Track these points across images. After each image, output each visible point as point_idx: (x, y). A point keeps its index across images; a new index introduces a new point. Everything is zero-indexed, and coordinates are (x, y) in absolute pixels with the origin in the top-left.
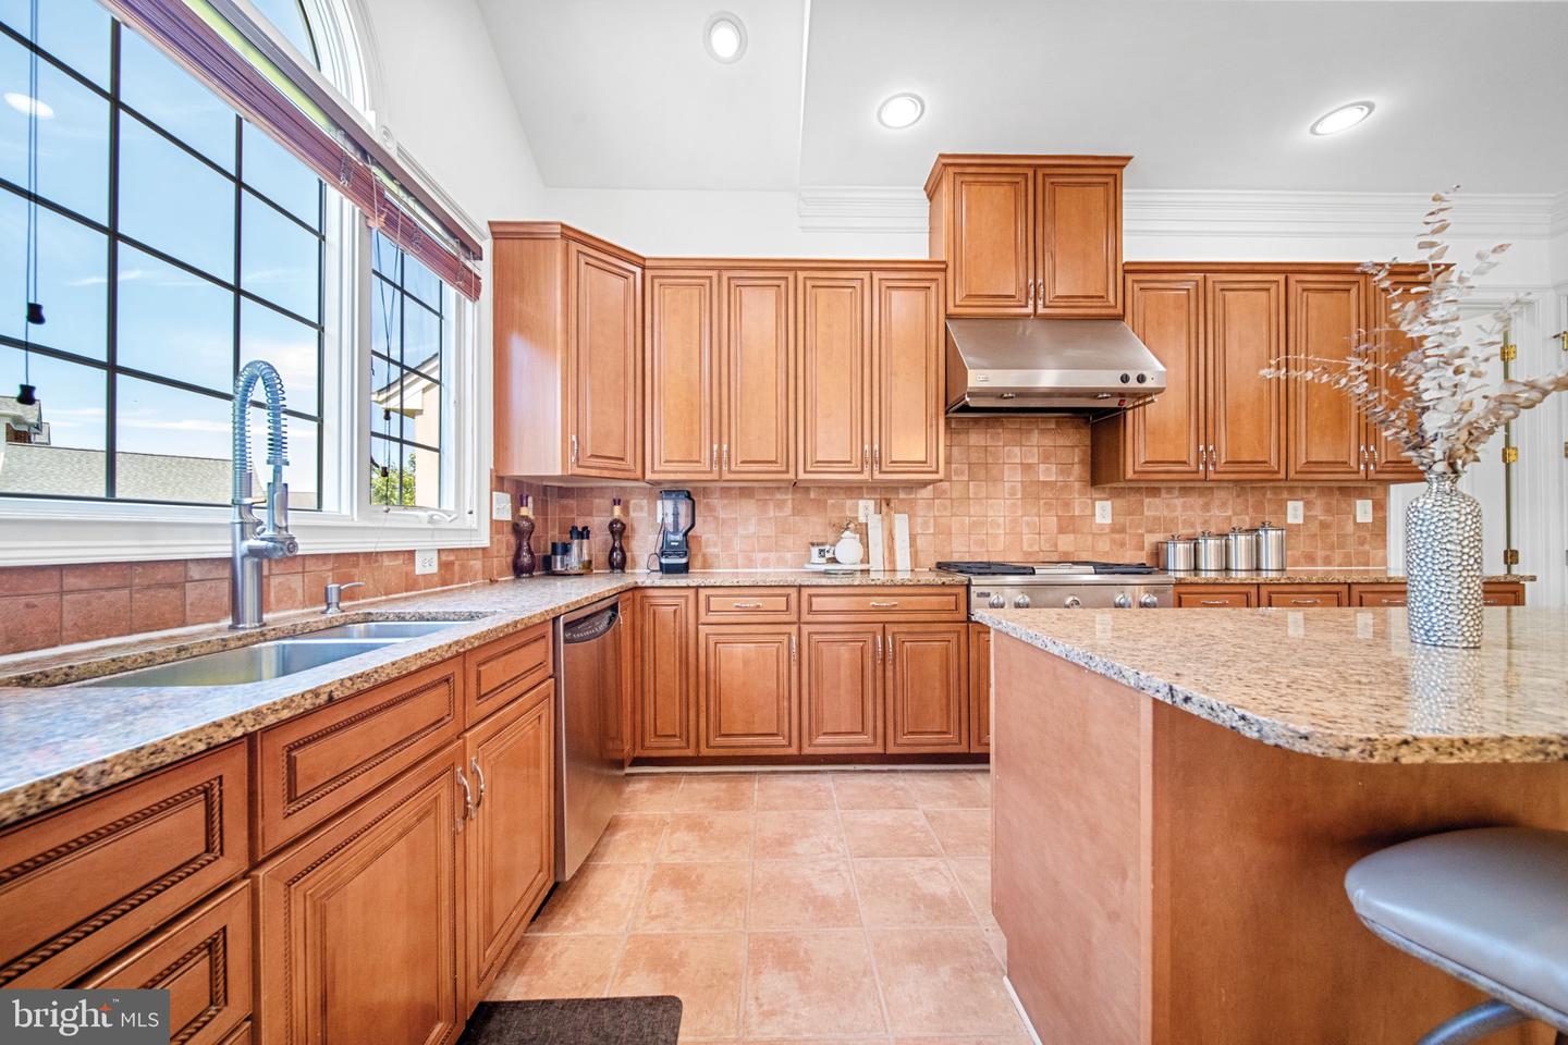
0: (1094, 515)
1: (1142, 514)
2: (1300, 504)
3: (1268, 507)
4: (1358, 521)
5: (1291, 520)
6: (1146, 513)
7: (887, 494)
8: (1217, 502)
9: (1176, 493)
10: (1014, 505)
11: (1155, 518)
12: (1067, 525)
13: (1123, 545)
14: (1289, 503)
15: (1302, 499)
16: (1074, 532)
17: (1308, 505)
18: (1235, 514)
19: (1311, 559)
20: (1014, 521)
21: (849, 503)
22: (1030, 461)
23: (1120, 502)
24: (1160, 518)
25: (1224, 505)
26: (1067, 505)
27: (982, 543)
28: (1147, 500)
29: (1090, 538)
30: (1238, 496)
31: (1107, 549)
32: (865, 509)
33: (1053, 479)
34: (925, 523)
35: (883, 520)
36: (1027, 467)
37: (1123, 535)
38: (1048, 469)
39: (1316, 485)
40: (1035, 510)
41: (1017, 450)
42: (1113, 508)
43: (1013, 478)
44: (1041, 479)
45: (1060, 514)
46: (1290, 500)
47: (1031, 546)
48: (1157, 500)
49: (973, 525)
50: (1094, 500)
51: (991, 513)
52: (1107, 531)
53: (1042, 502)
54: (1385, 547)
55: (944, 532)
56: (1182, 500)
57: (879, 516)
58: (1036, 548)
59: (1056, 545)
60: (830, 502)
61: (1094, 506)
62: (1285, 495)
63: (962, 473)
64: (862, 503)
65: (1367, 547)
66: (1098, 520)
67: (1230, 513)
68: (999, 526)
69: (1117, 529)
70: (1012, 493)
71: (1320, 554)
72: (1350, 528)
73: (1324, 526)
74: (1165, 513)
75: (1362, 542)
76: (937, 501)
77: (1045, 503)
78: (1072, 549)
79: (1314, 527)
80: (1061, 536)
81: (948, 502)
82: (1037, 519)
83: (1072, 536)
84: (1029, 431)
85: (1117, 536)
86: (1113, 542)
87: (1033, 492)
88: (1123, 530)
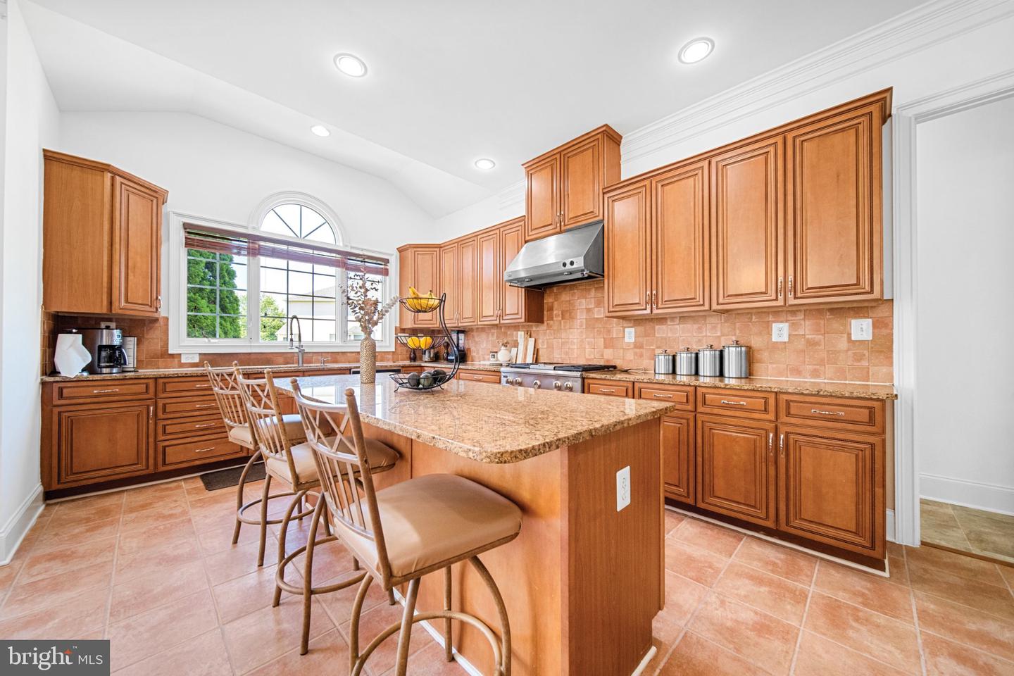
0: (624, 337)
1: (654, 336)
2: (785, 325)
3: (753, 329)
4: (853, 338)
5: (775, 338)
6: (657, 335)
7: (529, 328)
8: (709, 326)
9: (677, 321)
10: (582, 332)
11: (662, 338)
12: (609, 344)
13: (641, 356)
14: (774, 325)
15: (787, 321)
16: (613, 347)
17: (793, 326)
18: (723, 335)
19: (797, 372)
20: (582, 341)
21: (515, 333)
22: (590, 307)
23: (641, 329)
24: (665, 339)
25: (714, 328)
26: (609, 331)
27: (567, 353)
28: (657, 327)
29: (621, 351)
30: (725, 322)
31: (632, 358)
32: (520, 336)
33: (602, 316)
34: (543, 342)
35: (525, 341)
36: (589, 310)
37: (641, 350)
38: (599, 311)
39: (802, 308)
40: (592, 335)
41: (584, 301)
42: (635, 332)
43: (581, 317)
44: (596, 317)
45: (605, 337)
46: (775, 322)
47: (589, 356)
48: (664, 327)
49: (563, 344)
50: (624, 328)
51: (571, 337)
52: (632, 346)
53: (596, 330)
54: (891, 364)
56: (681, 326)
57: (523, 339)
58: (592, 357)
59: (602, 355)
61: (624, 332)
62: (771, 318)
64: (519, 333)
65: (865, 363)
66: (627, 340)
67: (719, 334)
68: (574, 343)
69: (638, 345)
70: (581, 326)
71: (808, 367)
72: (843, 344)
73: (811, 343)
74: (669, 335)
75: (859, 358)
76: (548, 331)
77: (598, 331)
78: (611, 358)
79: (800, 344)
80: (605, 350)
81: (552, 332)
82: (593, 340)
83: (611, 350)
84: (590, 290)
85: (638, 350)
86: (635, 354)
87: (591, 324)
88: (641, 347)
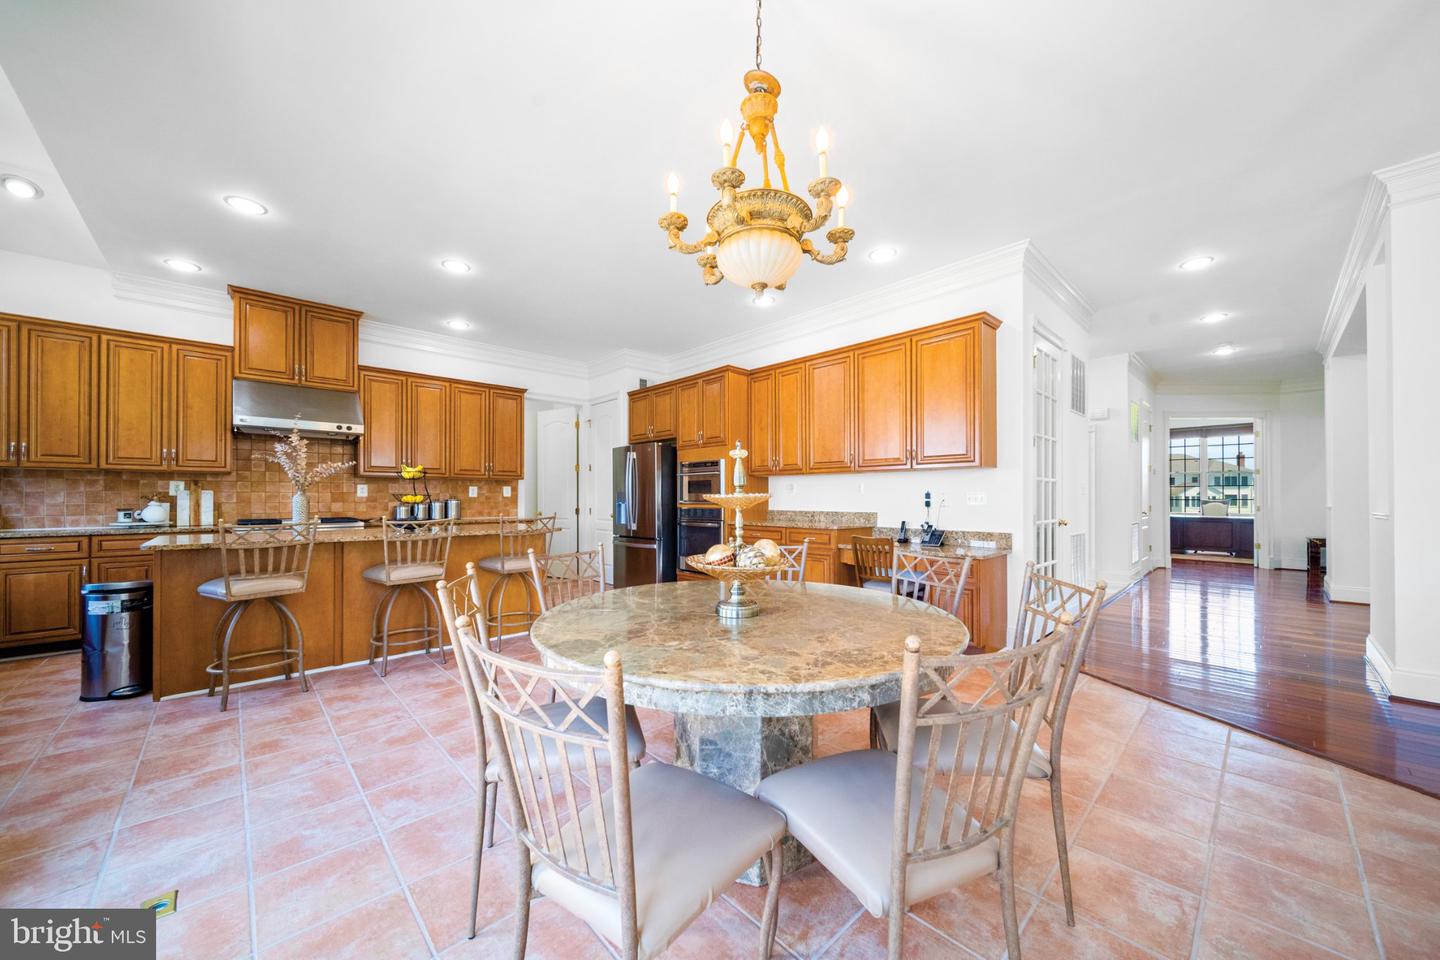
0: (356, 492)
1: (388, 492)
2: (476, 488)
3: (460, 490)
4: (504, 495)
5: (470, 495)
6: (390, 491)
7: (196, 480)
12: (339, 498)
13: (375, 508)
14: (470, 488)
15: (477, 485)
16: (343, 501)
17: (480, 488)
18: (441, 492)
19: (481, 514)
21: (160, 483)
23: (374, 485)
25: (435, 487)
26: (338, 486)
27: (275, 508)
28: (390, 485)
29: (353, 505)
30: (443, 484)
31: (365, 510)
32: (177, 488)
34: (228, 496)
35: (191, 494)
37: (375, 503)
39: (484, 480)
42: (369, 488)
45: (333, 491)
46: (471, 486)
48: (397, 485)
49: (269, 498)
50: (356, 484)
51: (282, 490)
52: (365, 500)
53: (320, 484)
54: (517, 508)
55: (244, 501)
57: (188, 492)
58: (316, 511)
59: (330, 509)
60: (142, 482)
61: (356, 487)
62: (469, 484)
63: (260, 466)
64: (173, 484)
65: (508, 506)
66: (359, 494)
67: (438, 492)
68: (288, 498)
69: (372, 499)
71: (486, 511)
72: (501, 499)
73: (488, 498)
75: (506, 505)
76: (239, 483)
77: (323, 485)
78: (341, 510)
79: (483, 499)
80: (334, 504)
81: (248, 483)
82: (316, 494)
83: (341, 504)
85: (372, 504)
86: (369, 506)
88: (375, 500)
